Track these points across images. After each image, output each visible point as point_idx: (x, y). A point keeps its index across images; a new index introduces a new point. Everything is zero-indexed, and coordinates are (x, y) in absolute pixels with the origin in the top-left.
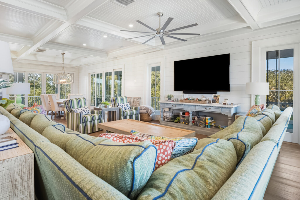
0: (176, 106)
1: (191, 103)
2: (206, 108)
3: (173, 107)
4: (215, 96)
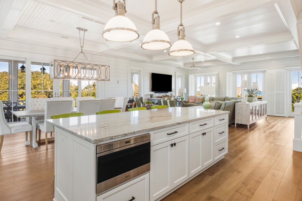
4: (171, 94)
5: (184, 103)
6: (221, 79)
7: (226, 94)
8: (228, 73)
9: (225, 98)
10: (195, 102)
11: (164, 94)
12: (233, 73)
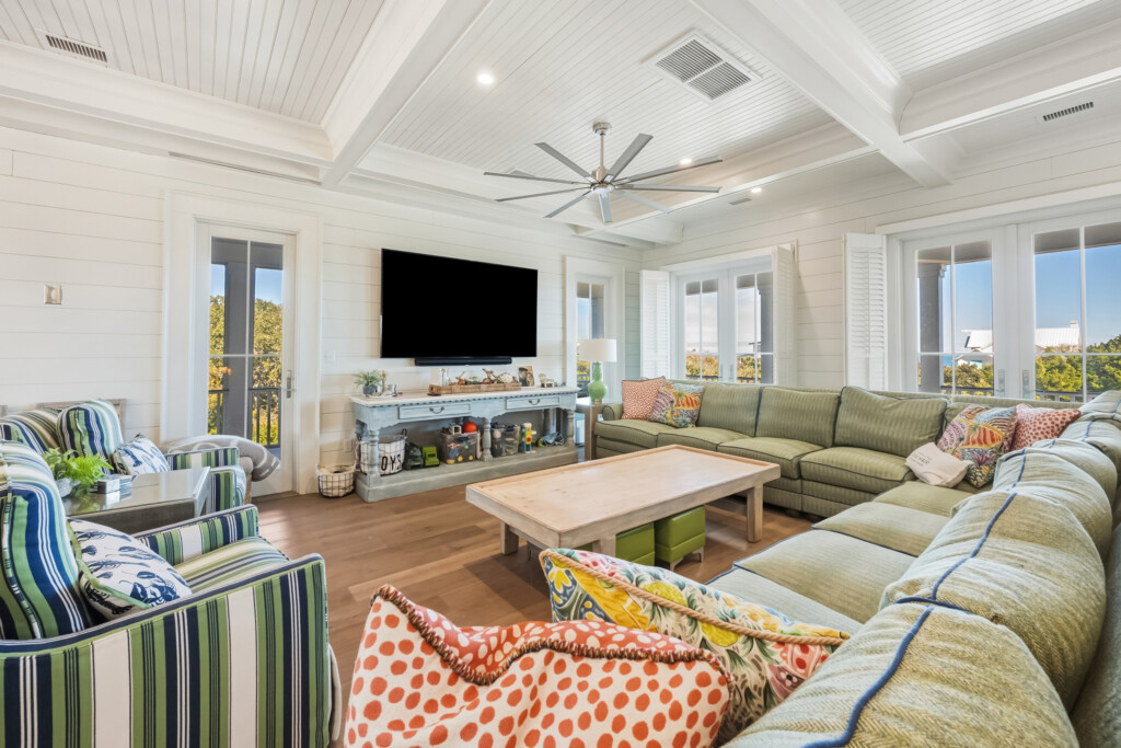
0: (442, 409)
1: (480, 392)
2: (530, 402)
3: (431, 414)
4: (521, 369)
5: (601, 419)
6: (807, 284)
7: (842, 370)
8: (855, 241)
9: (839, 398)
10: (657, 415)
11: (477, 372)
12: (888, 236)
